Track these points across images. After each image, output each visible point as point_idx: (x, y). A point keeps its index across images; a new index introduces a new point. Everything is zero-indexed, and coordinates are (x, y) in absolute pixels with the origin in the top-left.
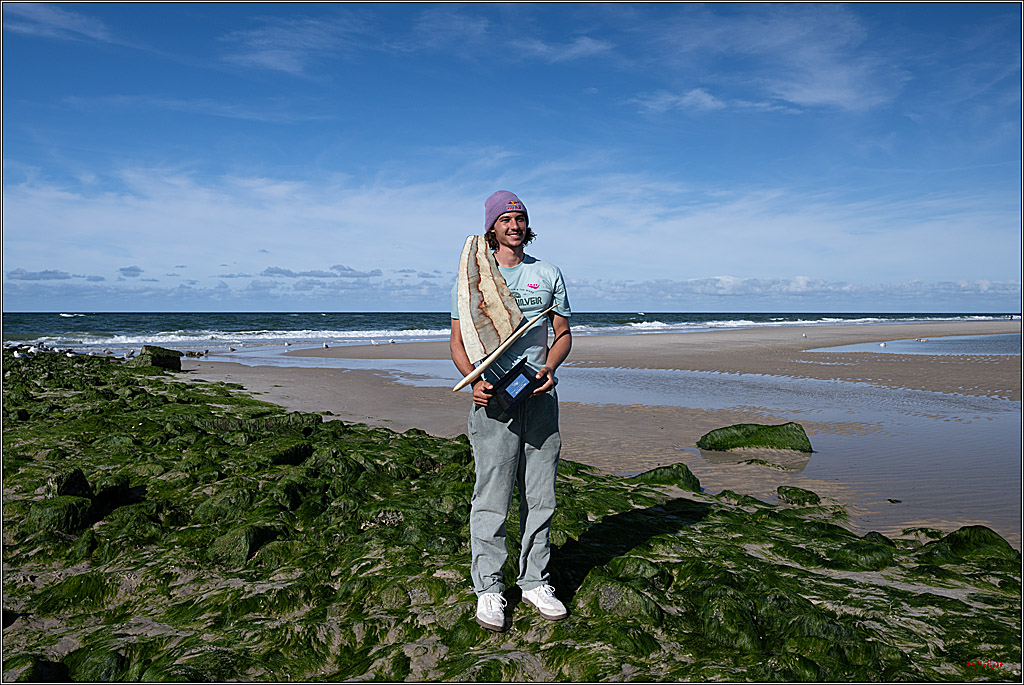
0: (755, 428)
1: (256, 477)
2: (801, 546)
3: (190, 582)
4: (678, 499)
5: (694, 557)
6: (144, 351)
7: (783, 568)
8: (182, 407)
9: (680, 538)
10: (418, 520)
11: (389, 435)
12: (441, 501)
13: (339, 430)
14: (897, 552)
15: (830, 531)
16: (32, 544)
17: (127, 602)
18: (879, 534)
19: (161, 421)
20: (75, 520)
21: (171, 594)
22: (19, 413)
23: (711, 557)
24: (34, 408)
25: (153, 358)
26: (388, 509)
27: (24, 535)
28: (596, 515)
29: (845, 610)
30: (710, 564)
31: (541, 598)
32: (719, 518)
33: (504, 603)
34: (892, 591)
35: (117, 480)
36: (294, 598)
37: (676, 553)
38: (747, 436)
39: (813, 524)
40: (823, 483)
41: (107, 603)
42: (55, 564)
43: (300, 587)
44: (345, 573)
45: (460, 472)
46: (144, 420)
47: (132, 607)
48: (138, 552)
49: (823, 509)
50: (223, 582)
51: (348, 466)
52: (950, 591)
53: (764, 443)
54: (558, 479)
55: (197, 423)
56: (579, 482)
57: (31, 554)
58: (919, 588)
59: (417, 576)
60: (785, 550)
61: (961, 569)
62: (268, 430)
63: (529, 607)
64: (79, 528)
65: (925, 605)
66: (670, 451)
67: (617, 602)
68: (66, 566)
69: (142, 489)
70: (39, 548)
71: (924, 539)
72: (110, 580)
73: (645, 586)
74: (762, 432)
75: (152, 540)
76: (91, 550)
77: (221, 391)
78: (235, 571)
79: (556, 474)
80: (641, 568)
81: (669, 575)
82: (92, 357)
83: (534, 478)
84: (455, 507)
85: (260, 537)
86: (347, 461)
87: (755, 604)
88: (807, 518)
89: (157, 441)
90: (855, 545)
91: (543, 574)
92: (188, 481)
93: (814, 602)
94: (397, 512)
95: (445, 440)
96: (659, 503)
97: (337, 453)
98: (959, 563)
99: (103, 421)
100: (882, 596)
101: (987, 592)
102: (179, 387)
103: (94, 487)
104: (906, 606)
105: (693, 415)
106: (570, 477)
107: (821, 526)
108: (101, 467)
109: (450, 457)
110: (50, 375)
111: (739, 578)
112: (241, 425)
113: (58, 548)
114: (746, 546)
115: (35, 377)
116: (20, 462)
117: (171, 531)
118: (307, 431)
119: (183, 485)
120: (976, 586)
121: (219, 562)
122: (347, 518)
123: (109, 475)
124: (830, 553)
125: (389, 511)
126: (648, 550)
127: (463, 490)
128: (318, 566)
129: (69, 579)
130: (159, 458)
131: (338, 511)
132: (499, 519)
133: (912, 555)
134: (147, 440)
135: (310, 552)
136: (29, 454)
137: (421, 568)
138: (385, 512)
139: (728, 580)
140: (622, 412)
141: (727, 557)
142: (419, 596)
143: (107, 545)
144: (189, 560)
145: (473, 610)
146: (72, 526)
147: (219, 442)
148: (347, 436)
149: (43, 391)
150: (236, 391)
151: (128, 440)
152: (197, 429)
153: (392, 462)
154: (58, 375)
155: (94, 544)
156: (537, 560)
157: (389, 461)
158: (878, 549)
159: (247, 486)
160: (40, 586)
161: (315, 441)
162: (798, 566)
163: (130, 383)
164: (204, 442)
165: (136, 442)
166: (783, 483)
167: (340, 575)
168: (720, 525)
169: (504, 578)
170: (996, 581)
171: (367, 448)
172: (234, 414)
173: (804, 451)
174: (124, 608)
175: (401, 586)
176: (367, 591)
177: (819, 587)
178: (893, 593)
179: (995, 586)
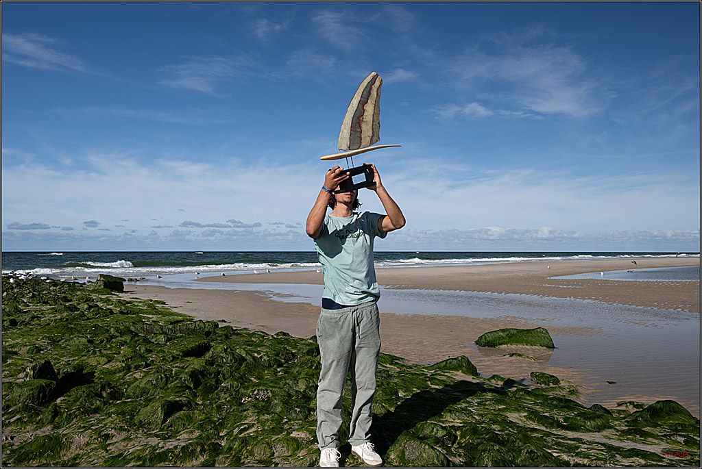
0: (515, 332)
1: (171, 365)
2: (546, 414)
3: (121, 441)
4: (461, 381)
5: (472, 422)
6: (99, 278)
7: (533, 430)
8: (122, 317)
9: (462, 409)
10: (281, 396)
11: (264, 336)
12: (298, 383)
13: (230, 333)
14: (613, 419)
15: (566, 404)
16: (13, 414)
17: (77, 455)
18: (601, 406)
19: (107, 326)
20: (44, 396)
21: (108, 449)
22: (11, 321)
23: (484, 422)
24: (21, 318)
25: (105, 283)
26: (260, 388)
27: (8, 407)
28: (404, 392)
29: (576, 460)
30: (483, 427)
31: (364, 451)
32: (490, 394)
33: (338, 455)
34: (609, 447)
35: (75, 368)
36: (193, 452)
37: (459, 419)
38: (510, 337)
39: (555, 399)
40: (561, 370)
41: (63, 456)
42: (28, 428)
43: (197, 444)
44: (230, 434)
45: (311, 362)
46: (96, 326)
47: (80, 458)
48: (86, 419)
49: (562, 388)
50: (144, 440)
51: (234, 358)
52: (649, 447)
53: (521, 342)
54: (379, 366)
55: (132, 328)
56: (393, 369)
57: (12, 420)
58: (628, 445)
59: (279, 436)
60: (535, 417)
61: (657, 431)
62: (180, 333)
63: (356, 458)
64: (46, 402)
65: (632, 457)
66: (457, 347)
67: (417, 454)
68: (36, 429)
69: (92, 374)
70: (18, 416)
71: (632, 410)
72: (66, 439)
73: (437, 443)
74: (520, 334)
75: (97, 410)
76: (54, 417)
77: (149, 306)
78: (153, 432)
79: (377, 363)
80: (435, 430)
81: (454, 435)
82: (64, 282)
83: (361, 368)
84: (307, 387)
85: (171, 409)
86: (233, 354)
87: (513, 456)
88: (551, 394)
89: (104, 340)
90: (583, 413)
91: (366, 435)
92: (124, 368)
93: (555, 455)
94: (267, 390)
95: (303, 340)
96: (448, 384)
97: (227, 349)
98: (655, 427)
99: (67, 327)
100: (602, 450)
101: (675, 447)
102: (121, 303)
103: (59, 373)
104: (619, 457)
105: (473, 322)
106: (388, 365)
107: (560, 400)
108: (64, 359)
109: (305, 351)
110: (33, 294)
111: (502, 437)
112: (162, 329)
113: (31, 416)
114: (508, 414)
115: (23, 296)
116: (9, 355)
117: (110, 404)
118: (208, 334)
119: (120, 371)
120: (668, 443)
121: (142, 426)
122: (232, 395)
123: (70, 364)
124: (566, 419)
125: (262, 390)
126: (440, 418)
127: (313, 375)
128: (211, 429)
129: (37, 438)
130: (105, 352)
131: (226, 390)
132: (336, 396)
133: (623, 421)
134: (97, 340)
135: (206, 419)
136: (16, 349)
137: (282, 430)
138: (258, 390)
139: (495, 439)
140: (425, 320)
141: (495, 422)
142: (280, 450)
143: (65, 414)
144: (121, 424)
145: (317, 461)
146: (42, 400)
147: (147, 341)
148: (235, 337)
149: (28, 306)
150: (160, 306)
151: (84, 340)
152: (132, 332)
153: (264, 355)
154: (39, 295)
155: (56, 413)
156: (362, 426)
157: (263, 354)
158: (599, 417)
159: (164, 372)
160: (17, 443)
161: (213, 340)
162: (544, 429)
163: (88, 300)
164: (136, 341)
165: (90, 341)
166: (534, 370)
167: (226, 435)
168: (490, 400)
169: (339, 438)
170: (681, 439)
171: (248, 345)
172: (158, 322)
173: (549, 347)
174: (75, 459)
175: (268, 443)
176: (244, 447)
177: (558, 444)
178: (610, 448)
179: (681, 443)
